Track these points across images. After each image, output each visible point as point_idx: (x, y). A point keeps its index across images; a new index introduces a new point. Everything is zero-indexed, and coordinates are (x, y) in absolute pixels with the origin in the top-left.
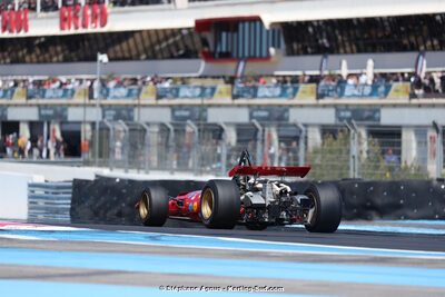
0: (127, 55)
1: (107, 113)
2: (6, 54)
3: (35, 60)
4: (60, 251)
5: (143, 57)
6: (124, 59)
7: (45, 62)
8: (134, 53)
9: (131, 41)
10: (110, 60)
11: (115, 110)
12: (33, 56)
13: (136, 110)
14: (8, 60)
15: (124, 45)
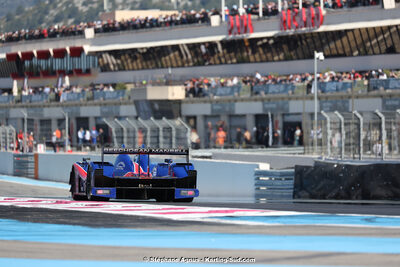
0: (341, 52)
1: (324, 104)
2: (232, 54)
3: (258, 60)
4: (285, 235)
5: (356, 53)
6: (338, 55)
7: (267, 61)
8: (347, 50)
9: (344, 39)
10: (326, 57)
11: (331, 102)
12: (257, 56)
13: (351, 101)
14: (234, 61)
15: (338, 43)
